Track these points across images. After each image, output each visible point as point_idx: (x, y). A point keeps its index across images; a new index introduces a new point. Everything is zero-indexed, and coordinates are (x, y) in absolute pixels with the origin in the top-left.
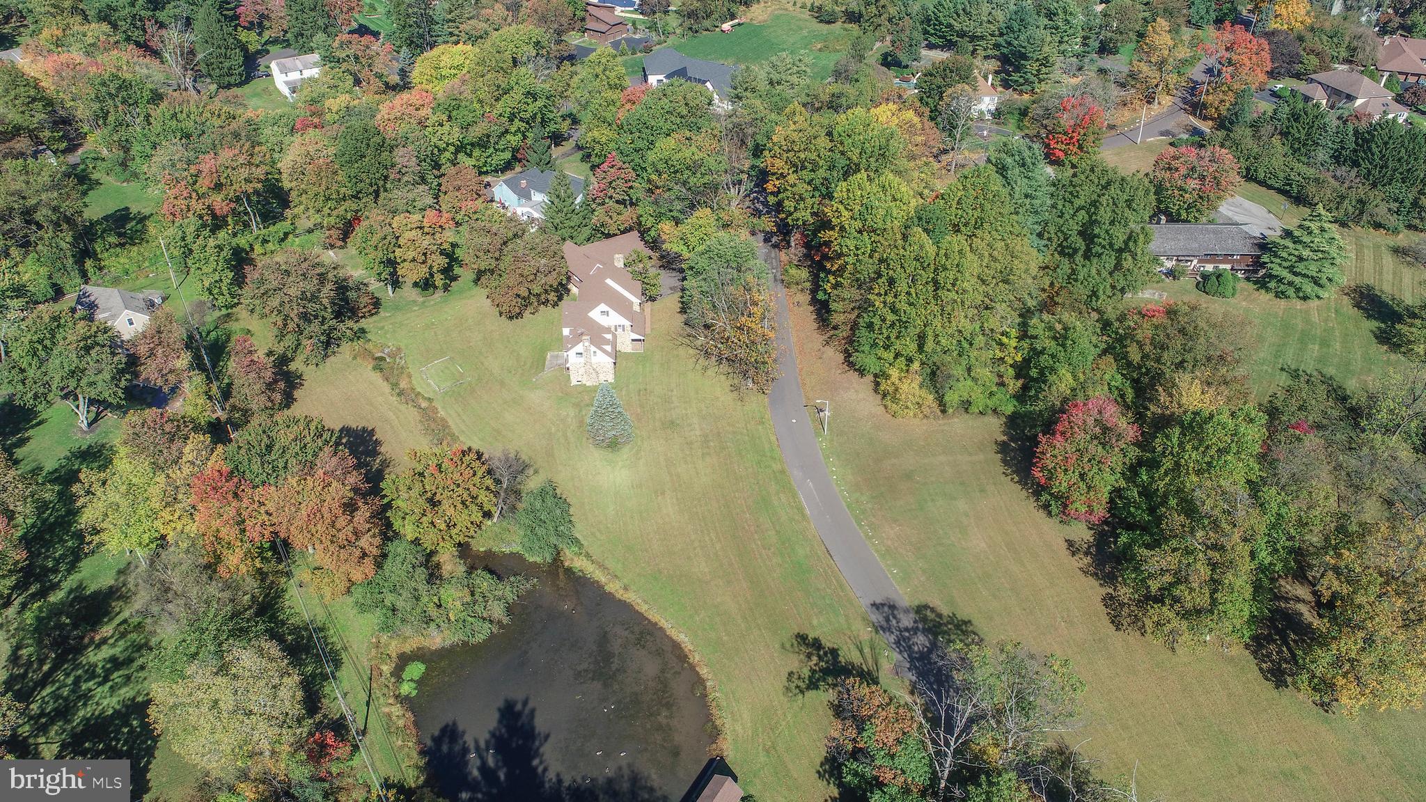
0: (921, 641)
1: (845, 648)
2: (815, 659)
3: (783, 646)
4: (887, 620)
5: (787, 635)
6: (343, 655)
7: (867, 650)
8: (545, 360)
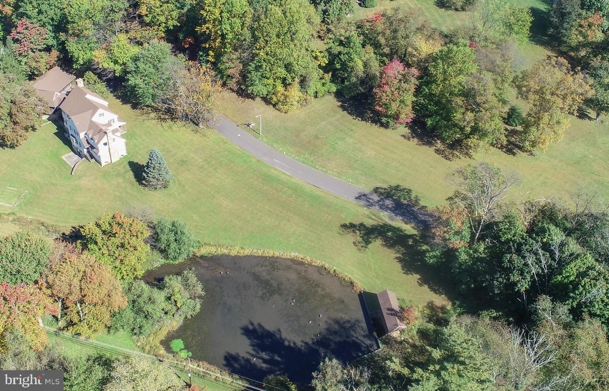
0: (388, 202)
1: (364, 221)
2: (357, 231)
3: (340, 234)
4: (368, 201)
5: (336, 228)
7: (373, 217)
8: (65, 161)
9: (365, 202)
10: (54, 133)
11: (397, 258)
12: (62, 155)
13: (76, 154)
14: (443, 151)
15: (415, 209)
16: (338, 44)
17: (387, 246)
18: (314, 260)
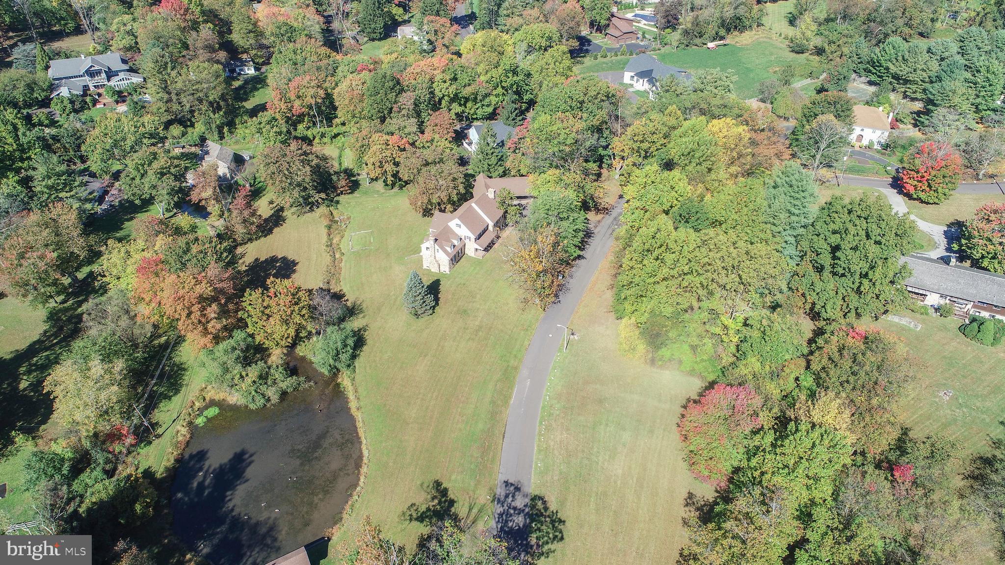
0: (518, 520)
2: (436, 501)
3: (422, 485)
4: (507, 496)
5: (430, 478)
6: (183, 389)
7: (475, 510)
9: (503, 494)
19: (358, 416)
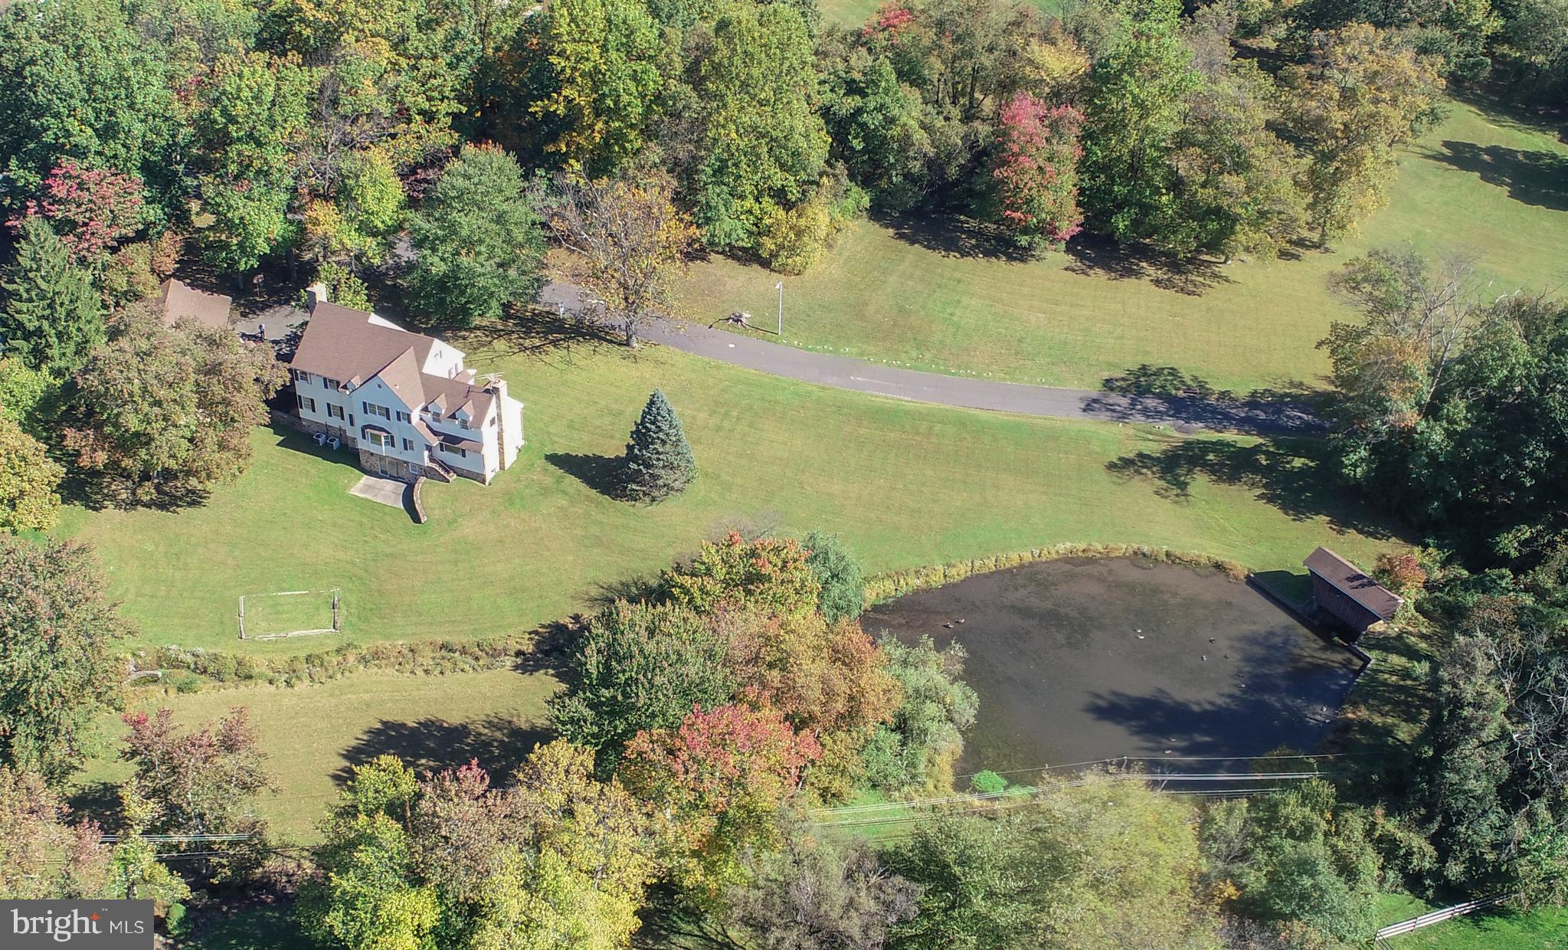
0: (1151, 402)
1: (1140, 447)
2: (1145, 470)
3: (1118, 483)
4: (1112, 410)
5: (1102, 474)
7: (1151, 437)
8: (366, 500)
9: (1109, 413)
10: (278, 445)
11: (1260, 497)
12: (347, 487)
13: (381, 477)
14: (1169, 280)
15: (1212, 400)
16: (842, 92)
17: (1224, 481)
18: (1112, 545)
19: (961, 571)
